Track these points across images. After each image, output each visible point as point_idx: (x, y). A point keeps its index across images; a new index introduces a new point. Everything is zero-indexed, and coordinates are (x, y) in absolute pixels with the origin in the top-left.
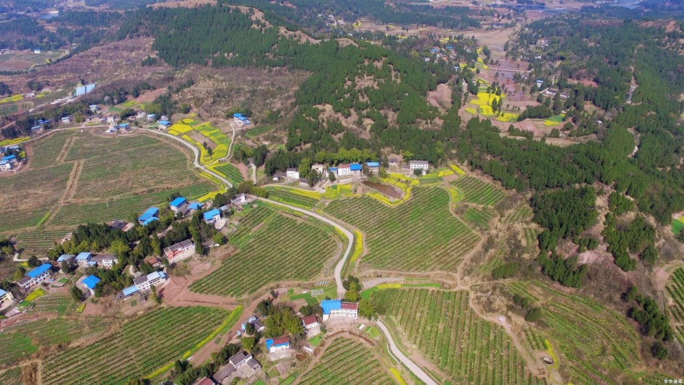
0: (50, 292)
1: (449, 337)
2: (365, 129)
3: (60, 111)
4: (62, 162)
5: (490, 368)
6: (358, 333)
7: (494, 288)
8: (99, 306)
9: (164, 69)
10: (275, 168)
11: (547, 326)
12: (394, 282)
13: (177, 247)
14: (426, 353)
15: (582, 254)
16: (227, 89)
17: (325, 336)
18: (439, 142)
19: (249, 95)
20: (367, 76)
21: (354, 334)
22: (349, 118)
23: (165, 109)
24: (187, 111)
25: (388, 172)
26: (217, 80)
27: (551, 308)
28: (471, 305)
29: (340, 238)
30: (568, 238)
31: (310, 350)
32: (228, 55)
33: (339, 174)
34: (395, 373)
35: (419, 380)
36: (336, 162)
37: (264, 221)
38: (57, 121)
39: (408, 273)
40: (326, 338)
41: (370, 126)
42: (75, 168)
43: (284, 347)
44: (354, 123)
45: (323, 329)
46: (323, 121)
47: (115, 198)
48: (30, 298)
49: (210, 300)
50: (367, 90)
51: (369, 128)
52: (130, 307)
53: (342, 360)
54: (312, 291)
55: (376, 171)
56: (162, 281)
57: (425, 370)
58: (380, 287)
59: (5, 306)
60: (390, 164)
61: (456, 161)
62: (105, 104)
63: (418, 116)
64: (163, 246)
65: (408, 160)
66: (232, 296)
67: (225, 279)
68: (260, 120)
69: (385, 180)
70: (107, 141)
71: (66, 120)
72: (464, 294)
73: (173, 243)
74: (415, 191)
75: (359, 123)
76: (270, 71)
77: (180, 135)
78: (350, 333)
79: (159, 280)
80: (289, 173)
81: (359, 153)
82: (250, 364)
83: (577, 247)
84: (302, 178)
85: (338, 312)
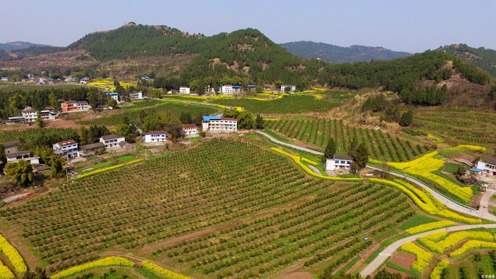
1: (329, 136)
2: (245, 71)
6: (237, 138)
9: (95, 61)
12: (272, 117)
13: (74, 103)
14: (308, 142)
15: (439, 83)
16: (139, 67)
17: (205, 138)
19: (155, 69)
20: (247, 45)
22: (232, 66)
24: (105, 77)
25: (264, 91)
26: (133, 63)
30: (423, 79)
31: (187, 143)
32: (143, 52)
34: (276, 150)
35: (303, 151)
43: (160, 137)
44: (236, 68)
45: (203, 135)
50: (246, 52)
51: (247, 71)
52: (12, 128)
56: (51, 117)
57: (307, 148)
61: (318, 85)
63: (286, 64)
69: (261, 94)
70: (34, 87)
71: (5, 79)
72: (338, 121)
74: (285, 97)
75: (240, 68)
76: (173, 56)
77: (96, 85)
79: (48, 115)
80: (181, 89)
81: (240, 79)
82: (121, 144)
83: (434, 81)
84: (192, 91)
85: (217, 123)
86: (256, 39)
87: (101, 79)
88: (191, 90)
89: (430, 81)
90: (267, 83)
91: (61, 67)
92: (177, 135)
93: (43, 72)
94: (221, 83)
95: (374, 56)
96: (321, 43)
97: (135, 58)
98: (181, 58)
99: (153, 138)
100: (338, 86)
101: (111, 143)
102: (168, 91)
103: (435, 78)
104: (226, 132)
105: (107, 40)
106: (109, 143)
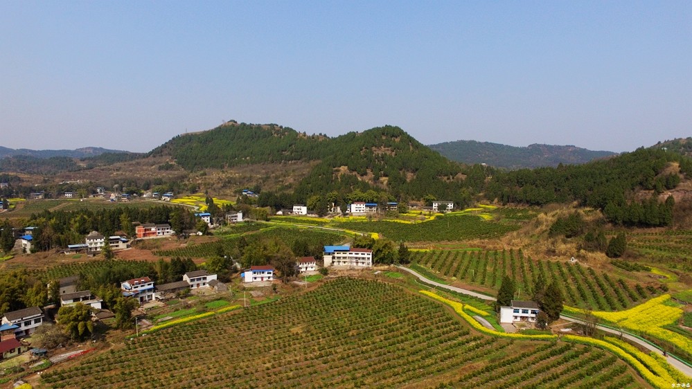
2: (382, 183)
3: (65, 188)
6: (371, 277)
9: (182, 171)
12: (421, 247)
13: (151, 227)
14: (472, 282)
15: (660, 195)
16: (239, 178)
19: (261, 181)
20: (385, 147)
21: (366, 278)
22: (365, 177)
24: (195, 191)
25: (408, 211)
26: (231, 174)
28: (527, 256)
30: (637, 189)
31: (302, 284)
32: (246, 158)
35: (467, 296)
37: (261, 230)
38: (60, 193)
40: (326, 278)
41: (387, 182)
43: (265, 275)
44: (370, 179)
45: (324, 272)
46: (337, 178)
50: (384, 157)
51: (385, 183)
52: (71, 259)
61: (485, 201)
63: (440, 173)
69: (405, 214)
71: (68, 195)
72: (516, 251)
73: (147, 221)
74: (439, 217)
76: (285, 163)
79: (118, 242)
80: (295, 208)
81: (375, 194)
82: (212, 284)
83: (653, 191)
84: (309, 212)
85: (345, 255)
86: (398, 140)
87: (190, 194)
88: (308, 209)
89: (647, 191)
90: (413, 200)
91: (139, 179)
92: (288, 271)
93: (116, 186)
94: (350, 199)
95: (563, 158)
96: (486, 143)
97: (235, 167)
98: (295, 167)
99: (256, 275)
100: (513, 202)
101: (199, 282)
102: (278, 211)
103: (655, 187)
104: (356, 268)
105: (199, 144)
106: (196, 282)
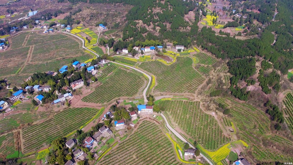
0: (23, 102)
1: (191, 121)
2: (157, 31)
3: (22, 23)
4: (25, 46)
5: (208, 133)
6: (153, 119)
7: (211, 101)
8: (44, 107)
10: (117, 48)
11: (232, 116)
12: (169, 97)
13: (76, 82)
14: (181, 127)
15: (248, 87)
17: (139, 120)
18: (189, 37)
20: (158, 7)
21: (151, 119)
23: (69, 22)
24: (79, 23)
25: (166, 50)
27: (234, 109)
28: (201, 107)
29: (146, 78)
30: (243, 80)
31: (133, 126)
33: (145, 51)
34: (168, 135)
35: (178, 138)
36: (144, 46)
37: (113, 71)
38: (21, 27)
39: (174, 94)
40: (139, 121)
41: (159, 30)
42: (30, 49)
43: (122, 124)
44: (152, 29)
45: (138, 117)
46: (138, 28)
47: (49, 61)
48: (15, 104)
49: (90, 105)
50: (157, 14)
52: (57, 108)
53: (146, 130)
54: (134, 101)
55: (161, 50)
56: (70, 97)
57: (181, 134)
58: (162, 100)
59: (5, 108)
60: (167, 47)
61: (196, 46)
62: (42, 20)
63: (180, 26)
64: (70, 82)
65: (175, 45)
66: (100, 103)
67: (97, 96)
68: (110, 27)
69: (165, 54)
70: (44, 37)
71: (25, 27)
72: (198, 103)
73: (74, 81)
74: (178, 58)
75: (154, 29)
77: (76, 34)
78: (150, 118)
80: (123, 50)
81: (154, 42)
82: (108, 131)
83: (247, 83)
84: (129, 53)
85: (144, 110)
87: (77, 25)
90: (169, 42)
97: (93, 4)
98: (120, 9)
99: (119, 125)
100: (206, 50)
104: (148, 113)
